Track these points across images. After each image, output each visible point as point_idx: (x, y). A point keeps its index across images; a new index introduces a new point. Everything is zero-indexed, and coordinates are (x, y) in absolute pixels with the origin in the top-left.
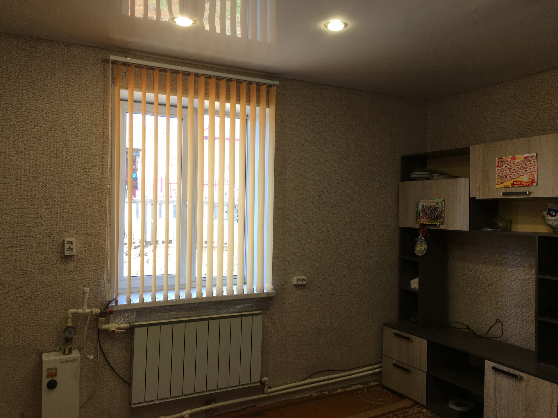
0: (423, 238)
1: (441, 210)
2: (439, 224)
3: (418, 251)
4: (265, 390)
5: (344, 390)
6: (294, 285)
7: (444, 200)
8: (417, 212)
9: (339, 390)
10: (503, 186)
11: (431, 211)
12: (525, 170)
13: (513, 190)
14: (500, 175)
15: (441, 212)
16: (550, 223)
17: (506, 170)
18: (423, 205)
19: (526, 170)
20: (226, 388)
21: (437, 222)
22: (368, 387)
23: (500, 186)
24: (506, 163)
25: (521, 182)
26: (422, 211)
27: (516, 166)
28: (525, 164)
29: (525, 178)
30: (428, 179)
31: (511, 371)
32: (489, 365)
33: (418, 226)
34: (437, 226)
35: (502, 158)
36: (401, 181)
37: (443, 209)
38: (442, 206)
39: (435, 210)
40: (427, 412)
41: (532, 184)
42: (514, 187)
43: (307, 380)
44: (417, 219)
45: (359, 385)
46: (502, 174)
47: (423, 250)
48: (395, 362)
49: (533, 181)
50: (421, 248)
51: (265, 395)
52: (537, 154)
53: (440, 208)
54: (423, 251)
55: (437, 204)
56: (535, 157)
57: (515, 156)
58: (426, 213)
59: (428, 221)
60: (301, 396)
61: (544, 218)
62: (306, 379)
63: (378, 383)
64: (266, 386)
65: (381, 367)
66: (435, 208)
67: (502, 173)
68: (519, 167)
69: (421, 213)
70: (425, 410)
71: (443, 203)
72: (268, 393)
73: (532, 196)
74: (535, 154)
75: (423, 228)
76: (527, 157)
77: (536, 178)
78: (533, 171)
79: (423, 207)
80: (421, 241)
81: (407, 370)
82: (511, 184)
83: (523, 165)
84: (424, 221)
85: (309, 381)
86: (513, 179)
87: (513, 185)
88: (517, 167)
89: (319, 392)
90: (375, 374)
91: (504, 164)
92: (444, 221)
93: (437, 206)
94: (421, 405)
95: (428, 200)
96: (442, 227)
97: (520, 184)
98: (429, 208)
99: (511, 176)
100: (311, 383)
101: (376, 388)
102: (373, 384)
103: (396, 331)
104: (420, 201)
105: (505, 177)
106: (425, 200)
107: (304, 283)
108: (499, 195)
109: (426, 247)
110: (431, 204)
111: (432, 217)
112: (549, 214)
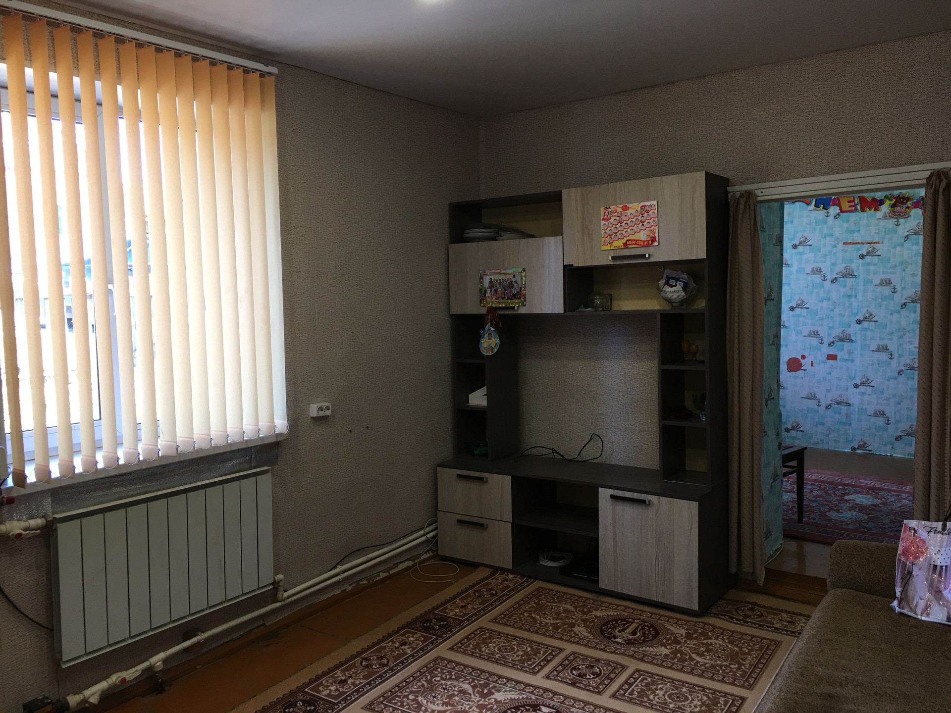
0: (492, 329)
1: (520, 286)
2: (517, 305)
3: (485, 348)
4: (280, 594)
5: (389, 573)
6: (313, 418)
7: (524, 271)
8: (481, 290)
9: (383, 575)
10: (612, 248)
11: (504, 287)
12: (641, 224)
13: (626, 252)
14: (607, 231)
15: (521, 288)
16: (669, 295)
17: (615, 225)
18: (491, 279)
19: (643, 225)
20: (220, 604)
21: (515, 303)
22: (420, 563)
23: (608, 248)
24: (616, 214)
25: (636, 240)
26: (491, 287)
27: (630, 218)
28: (641, 216)
29: (642, 236)
30: (494, 239)
31: (636, 496)
32: (604, 494)
33: (483, 311)
34: (516, 308)
35: (609, 208)
36: (450, 244)
37: (524, 283)
38: (522, 279)
39: (511, 285)
40: (514, 577)
41: (652, 243)
42: (627, 248)
43: (337, 568)
44: (481, 300)
45: (407, 562)
46: (610, 230)
47: (493, 346)
48: (459, 517)
49: (653, 240)
50: (490, 343)
51: (278, 604)
52: (657, 202)
53: (519, 282)
54: (493, 348)
55: (514, 277)
56: (654, 206)
57: (628, 205)
58: (496, 291)
59: (500, 303)
60: (329, 595)
61: (660, 290)
62: (335, 567)
63: (431, 554)
64: (281, 589)
65: (436, 529)
66: (511, 283)
67: (610, 228)
68: (634, 220)
69: (488, 291)
70: (511, 576)
71: (523, 275)
72: (284, 600)
73: (652, 260)
74: (655, 202)
75: (493, 313)
76: (644, 206)
77: (657, 235)
78: (652, 226)
79: (491, 282)
80: (490, 334)
81: (481, 526)
82: (623, 244)
83: (640, 218)
84: (492, 301)
85: (339, 569)
86: (626, 237)
87: (625, 244)
88: (630, 220)
89: (354, 583)
90: (428, 540)
91: (612, 216)
92: (525, 300)
93: (514, 280)
94: (504, 570)
95: (498, 271)
96: (523, 311)
97: (636, 244)
98: (500, 283)
99: (623, 232)
100: (344, 572)
101: (430, 563)
102: (425, 556)
103: (459, 472)
104: (485, 272)
105: (614, 234)
106: (493, 271)
107: (328, 412)
108: (607, 260)
109: (498, 341)
110: (504, 277)
111: (506, 296)
112: (667, 283)
